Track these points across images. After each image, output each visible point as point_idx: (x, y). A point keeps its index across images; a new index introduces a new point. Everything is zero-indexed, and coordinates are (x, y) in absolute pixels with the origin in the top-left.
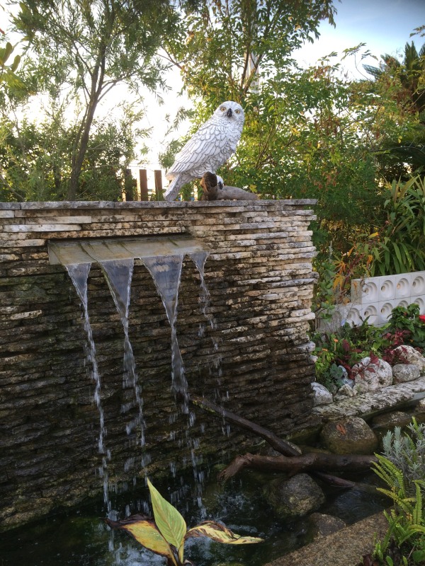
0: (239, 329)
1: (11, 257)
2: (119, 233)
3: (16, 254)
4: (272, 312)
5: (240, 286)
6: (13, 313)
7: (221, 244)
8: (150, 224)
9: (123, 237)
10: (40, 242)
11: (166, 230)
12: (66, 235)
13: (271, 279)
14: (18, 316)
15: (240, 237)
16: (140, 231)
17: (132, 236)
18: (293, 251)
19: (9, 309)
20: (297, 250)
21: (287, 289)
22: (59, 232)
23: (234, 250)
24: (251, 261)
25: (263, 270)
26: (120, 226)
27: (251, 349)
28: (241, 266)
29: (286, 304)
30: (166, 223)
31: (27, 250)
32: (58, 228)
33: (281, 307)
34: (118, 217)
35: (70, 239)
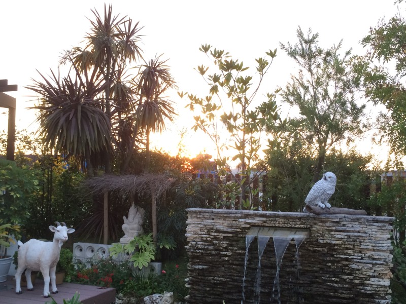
0: (333, 279)
1: (238, 230)
2: (277, 225)
3: (241, 229)
4: (356, 275)
5: (335, 257)
6: (236, 250)
7: (326, 235)
8: (291, 223)
9: (279, 227)
10: (248, 226)
11: (297, 226)
12: (257, 224)
13: (355, 257)
14: (238, 251)
15: (337, 233)
16: (286, 225)
17: (283, 227)
18: (371, 244)
19: (235, 248)
20: (373, 244)
21: (365, 265)
22: (255, 223)
23: (333, 239)
24: (343, 246)
25: (349, 251)
26: (277, 223)
27: (340, 291)
28: (336, 247)
29: (365, 273)
30: (298, 223)
31: (245, 228)
32: (254, 221)
33: (362, 274)
34: (277, 219)
35: (258, 226)
